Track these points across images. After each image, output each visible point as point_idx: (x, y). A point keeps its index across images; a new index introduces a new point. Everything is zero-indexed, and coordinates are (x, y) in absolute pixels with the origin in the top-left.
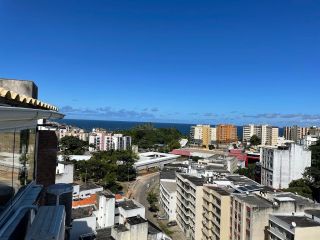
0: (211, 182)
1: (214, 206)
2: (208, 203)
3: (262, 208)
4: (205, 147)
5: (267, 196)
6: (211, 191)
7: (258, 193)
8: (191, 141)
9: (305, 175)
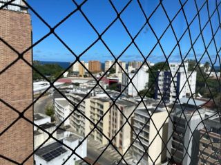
0: (95, 96)
1: (98, 110)
2: (94, 109)
3: (129, 106)
4: (81, 76)
5: (130, 99)
6: (96, 101)
7: (125, 98)
8: (71, 73)
9: (145, 87)
